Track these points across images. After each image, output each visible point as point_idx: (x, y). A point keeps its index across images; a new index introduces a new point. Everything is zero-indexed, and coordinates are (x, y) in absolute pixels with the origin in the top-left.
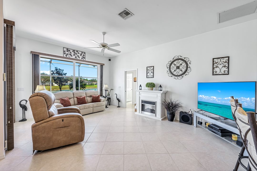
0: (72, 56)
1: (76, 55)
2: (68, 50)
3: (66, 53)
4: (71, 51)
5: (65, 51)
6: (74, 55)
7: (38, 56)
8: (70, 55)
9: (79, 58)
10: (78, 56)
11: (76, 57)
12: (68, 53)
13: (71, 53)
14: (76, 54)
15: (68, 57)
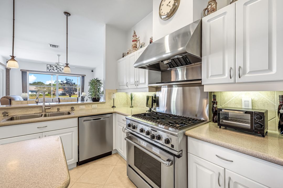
0: (54, 71)
1: (58, 70)
2: (51, 66)
3: (49, 68)
4: (54, 66)
5: (48, 67)
6: (56, 69)
7: (26, 72)
8: (53, 69)
9: (61, 71)
10: (60, 70)
11: (58, 71)
12: (51, 68)
13: (53, 68)
14: (58, 68)
15: (50, 71)
